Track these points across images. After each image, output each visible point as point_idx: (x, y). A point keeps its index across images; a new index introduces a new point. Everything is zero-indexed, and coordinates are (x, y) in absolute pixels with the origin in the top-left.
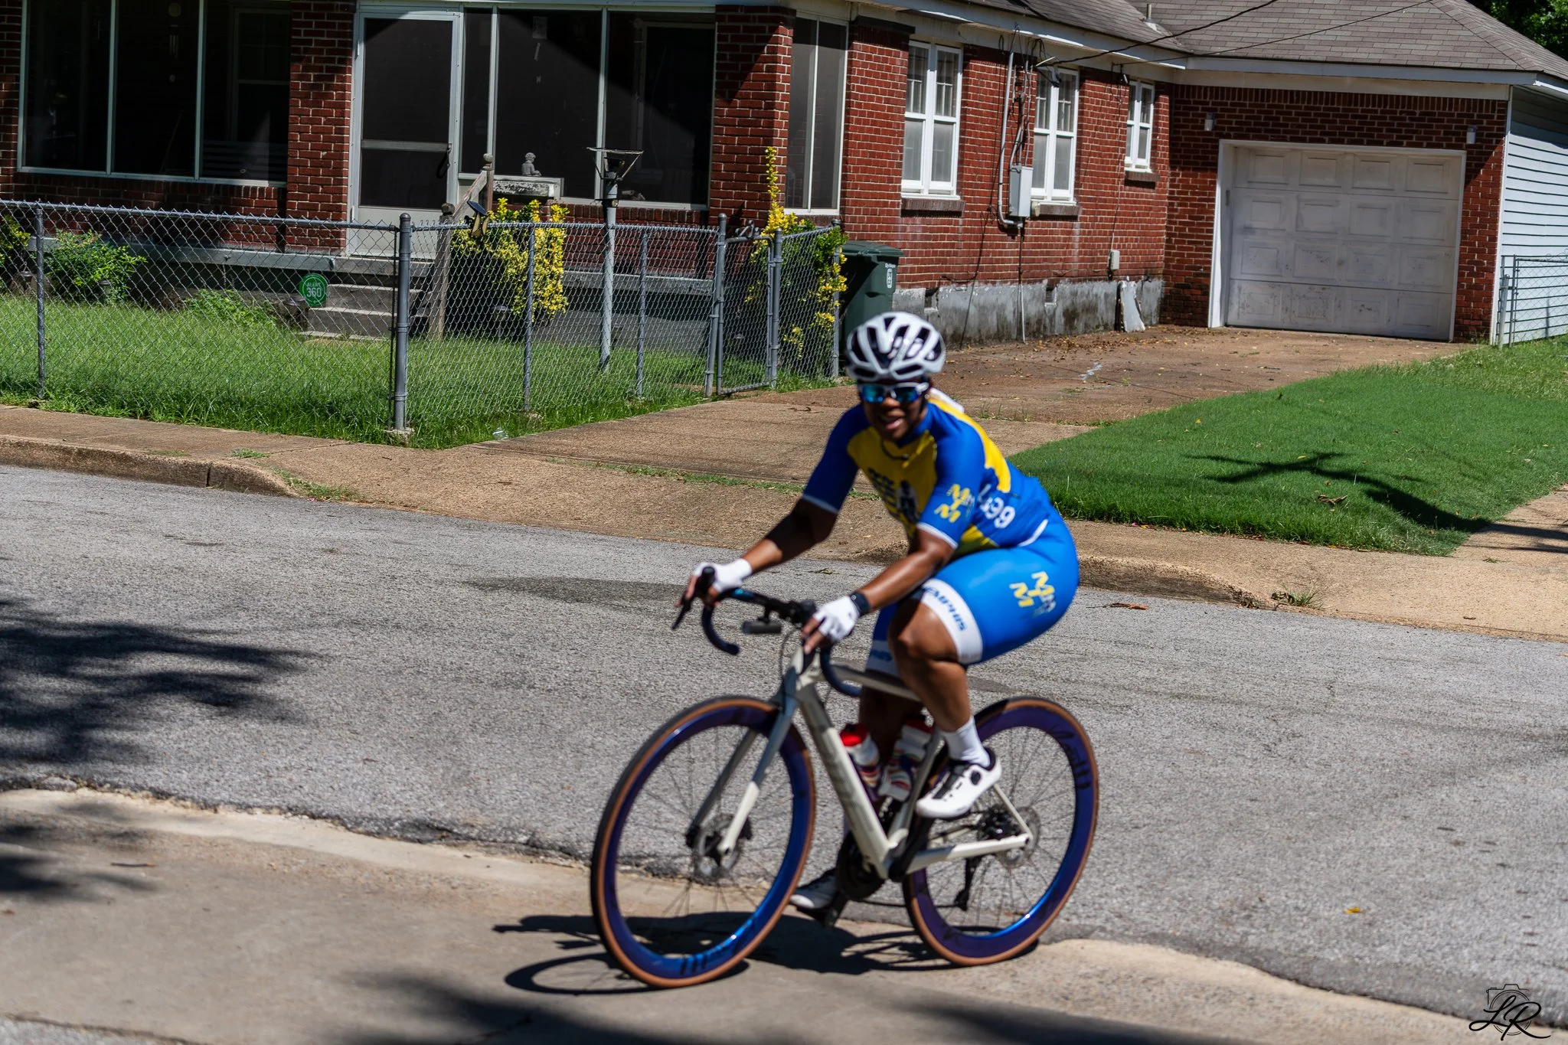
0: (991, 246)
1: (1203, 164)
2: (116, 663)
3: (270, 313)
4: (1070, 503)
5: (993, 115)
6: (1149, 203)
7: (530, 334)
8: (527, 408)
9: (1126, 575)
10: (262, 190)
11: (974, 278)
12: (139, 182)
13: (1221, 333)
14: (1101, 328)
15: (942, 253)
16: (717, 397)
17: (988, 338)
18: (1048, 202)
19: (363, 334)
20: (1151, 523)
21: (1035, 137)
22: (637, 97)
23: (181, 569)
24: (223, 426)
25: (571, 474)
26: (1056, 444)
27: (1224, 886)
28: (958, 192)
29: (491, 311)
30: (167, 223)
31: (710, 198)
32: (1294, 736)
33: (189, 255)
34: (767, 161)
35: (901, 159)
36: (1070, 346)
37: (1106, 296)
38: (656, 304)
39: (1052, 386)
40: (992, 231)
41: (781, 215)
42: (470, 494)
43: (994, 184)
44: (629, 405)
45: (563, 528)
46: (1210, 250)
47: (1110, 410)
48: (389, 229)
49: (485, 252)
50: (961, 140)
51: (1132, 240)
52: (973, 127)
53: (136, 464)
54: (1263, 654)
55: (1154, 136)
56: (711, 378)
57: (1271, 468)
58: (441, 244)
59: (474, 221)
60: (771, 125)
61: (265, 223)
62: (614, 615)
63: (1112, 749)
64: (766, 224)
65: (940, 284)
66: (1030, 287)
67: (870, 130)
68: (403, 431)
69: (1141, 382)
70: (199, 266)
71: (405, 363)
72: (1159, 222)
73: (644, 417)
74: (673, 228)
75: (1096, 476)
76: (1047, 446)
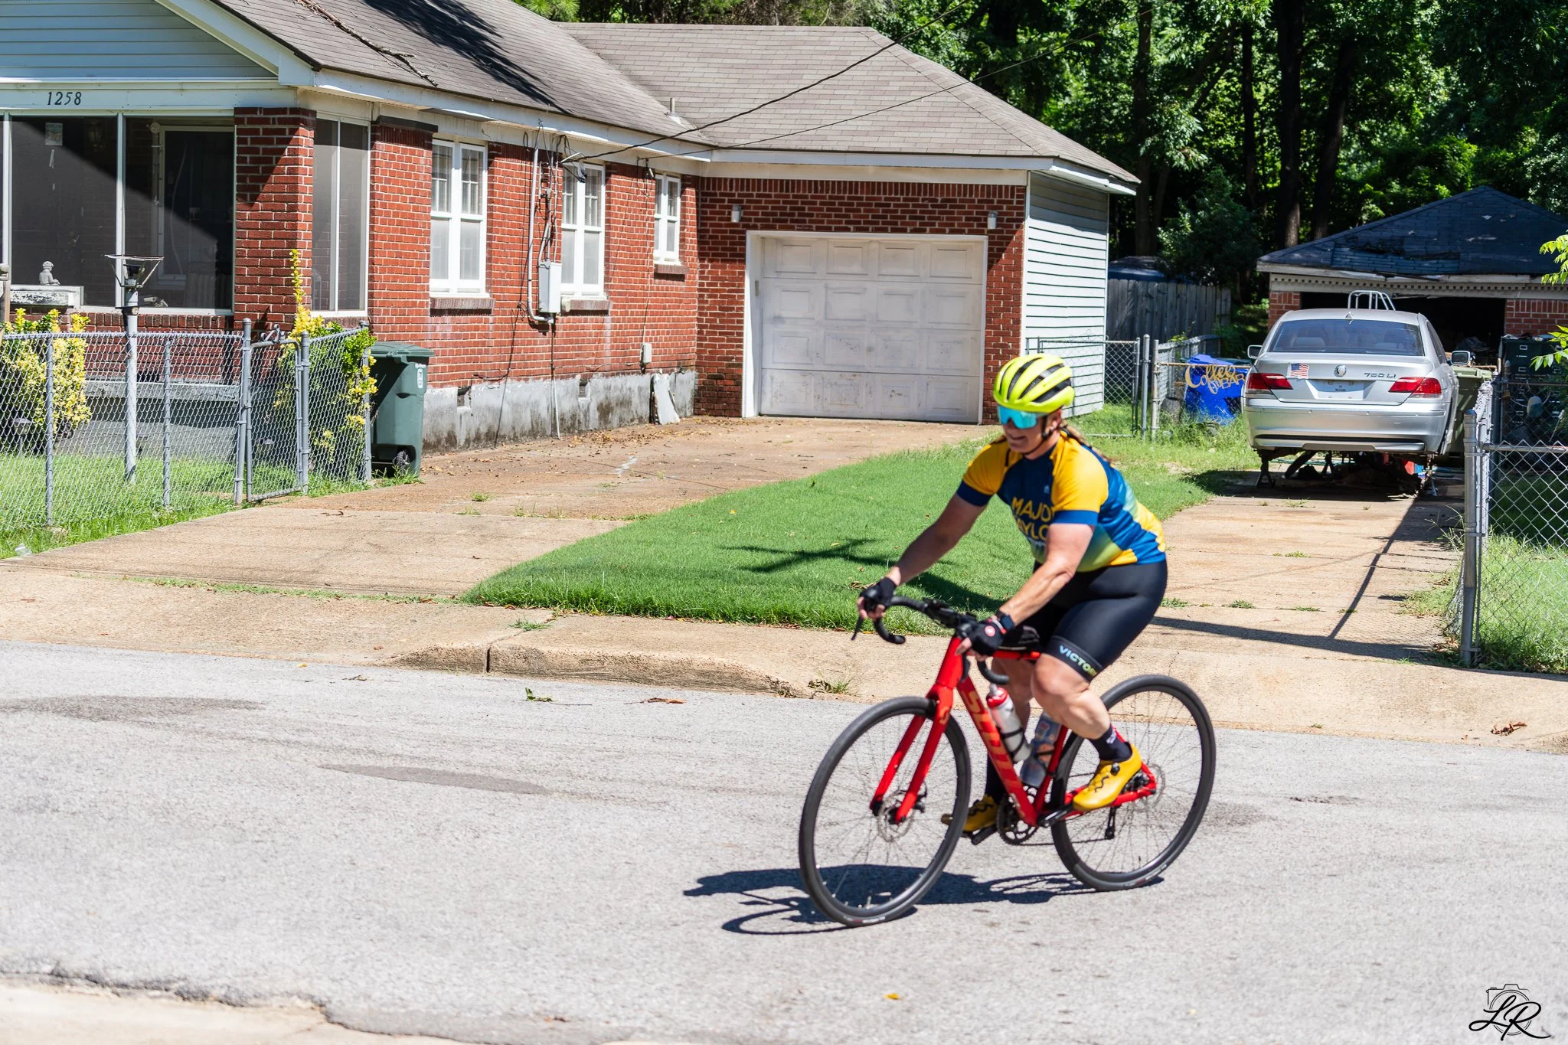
0: (522, 343)
1: (731, 255)
4: (606, 598)
5: (519, 212)
6: (679, 295)
7: (51, 447)
8: (50, 523)
9: (664, 669)
11: (506, 376)
13: (755, 423)
15: (473, 352)
16: (248, 504)
17: (523, 435)
18: (578, 297)
20: (686, 615)
21: (563, 233)
22: (156, 202)
25: (97, 589)
26: (592, 540)
27: (763, 979)
28: (487, 289)
29: (10, 424)
31: (234, 303)
32: (831, 824)
35: (429, 258)
36: (606, 440)
37: (640, 389)
38: (181, 411)
39: (588, 481)
40: (523, 328)
41: (307, 318)
43: (523, 281)
44: (156, 515)
45: (89, 644)
46: (741, 341)
47: (645, 503)
50: (489, 238)
51: (663, 333)
52: (500, 224)
54: (800, 744)
55: (682, 229)
56: (241, 485)
57: (804, 556)
60: (294, 228)
62: (141, 731)
63: (650, 846)
64: (293, 328)
65: (472, 382)
66: (563, 382)
67: (395, 230)
69: (676, 474)
72: (690, 314)
73: (172, 527)
74: (197, 334)
75: (631, 570)
76: (582, 543)
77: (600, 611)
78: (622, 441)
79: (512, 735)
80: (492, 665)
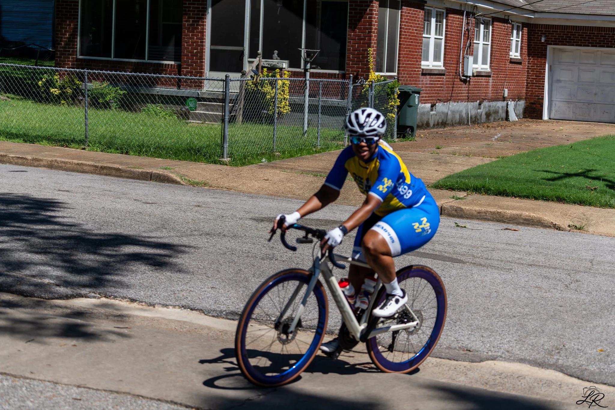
0: (457, 87)
1: (541, 55)
2: (116, 249)
3: (175, 113)
4: (488, 189)
5: (458, 36)
6: (519, 70)
7: (276, 121)
8: (275, 151)
9: (510, 217)
10: (171, 65)
11: (450, 100)
12: (124, 62)
13: (548, 122)
14: (500, 120)
15: (437, 90)
17: (455, 123)
18: (479, 70)
19: (211, 121)
20: (520, 197)
21: (474, 45)
22: (317, 29)
23: (141, 213)
24: (157, 157)
25: (291, 177)
26: (483, 166)
27: (549, 340)
28: (444, 66)
29: (261, 112)
30: (135, 78)
31: (346, 68)
32: (577, 281)
33: (143, 91)
34: (369, 54)
35: (421, 53)
36: (488, 127)
37: (502, 107)
38: (325, 110)
39: (481, 143)
40: (457, 81)
41: (374, 75)
42: (252, 184)
43: (458, 63)
44: (314, 149)
45: (289, 198)
46: (544, 89)
47: (504, 152)
48: (221, 80)
49: (258, 89)
50: (445, 46)
51: (512, 85)
52: (450, 40)
53: (123, 172)
54: (565, 249)
55: (521, 44)
57: (568, 175)
58: (241, 86)
59: (254, 77)
60: (370, 40)
61: (173, 78)
63: (505, 286)
64: (368, 79)
65: (436, 102)
66: (472, 103)
67: (409, 42)
68: (226, 160)
69: (516, 141)
70: (147, 95)
71: (227, 133)
72: (523, 78)
73: (320, 154)
74: (332, 80)
75: (498, 178)
76: (479, 166)
77: (485, 193)
78: (495, 127)
79: (451, 240)
80: (443, 212)
